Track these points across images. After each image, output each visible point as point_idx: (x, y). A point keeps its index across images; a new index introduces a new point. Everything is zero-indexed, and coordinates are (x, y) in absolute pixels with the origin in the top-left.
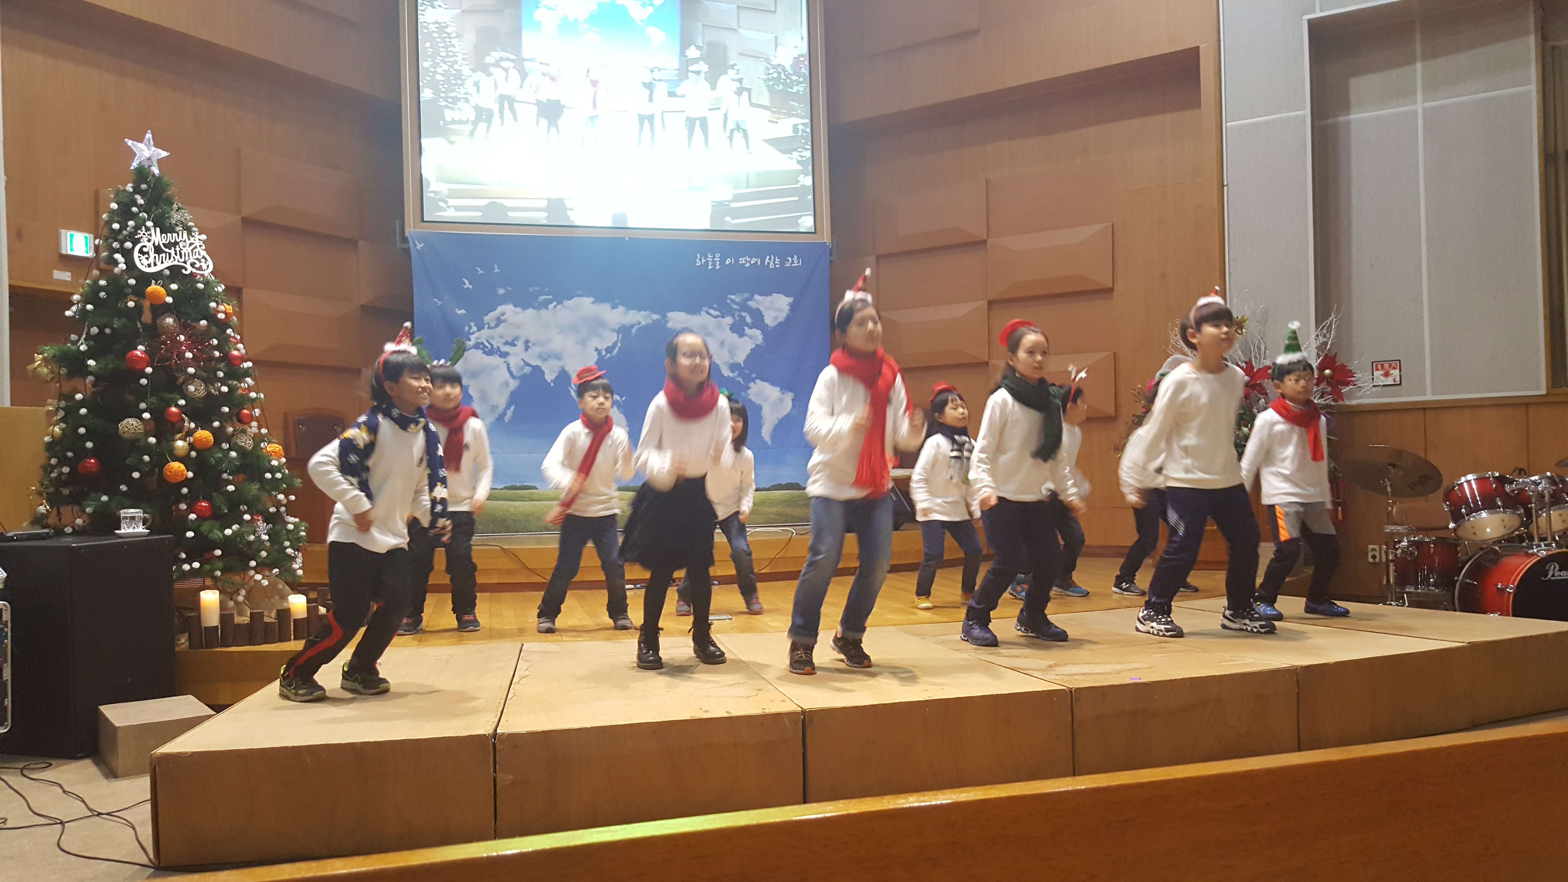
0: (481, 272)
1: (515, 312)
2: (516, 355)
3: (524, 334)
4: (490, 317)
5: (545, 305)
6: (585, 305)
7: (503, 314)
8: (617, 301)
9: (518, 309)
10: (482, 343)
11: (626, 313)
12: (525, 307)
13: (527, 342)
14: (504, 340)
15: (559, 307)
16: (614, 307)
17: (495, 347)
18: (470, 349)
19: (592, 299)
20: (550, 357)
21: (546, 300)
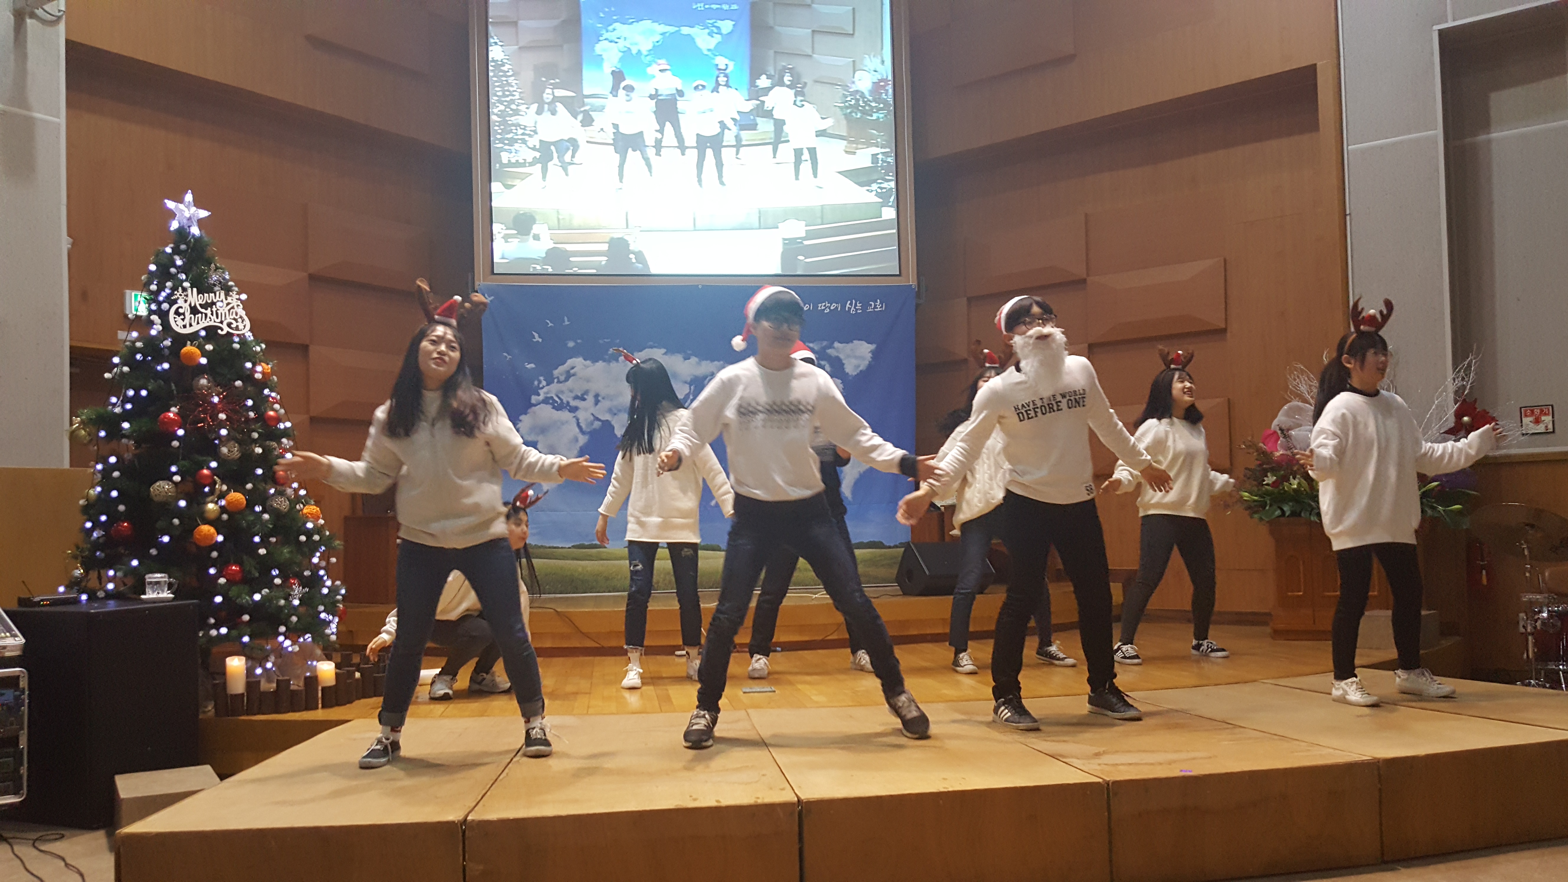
0: (550, 324)
1: (585, 365)
2: (586, 410)
3: (594, 387)
4: (559, 371)
7: (573, 368)
8: (689, 352)
9: (588, 362)
10: (552, 397)
11: (699, 364)
12: (595, 360)
13: (597, 396)
14: (573, 395)
16: (687, 358)
17: (565, 401)
18: (539, 404)
19: (663, 351)
20: (620, 411)
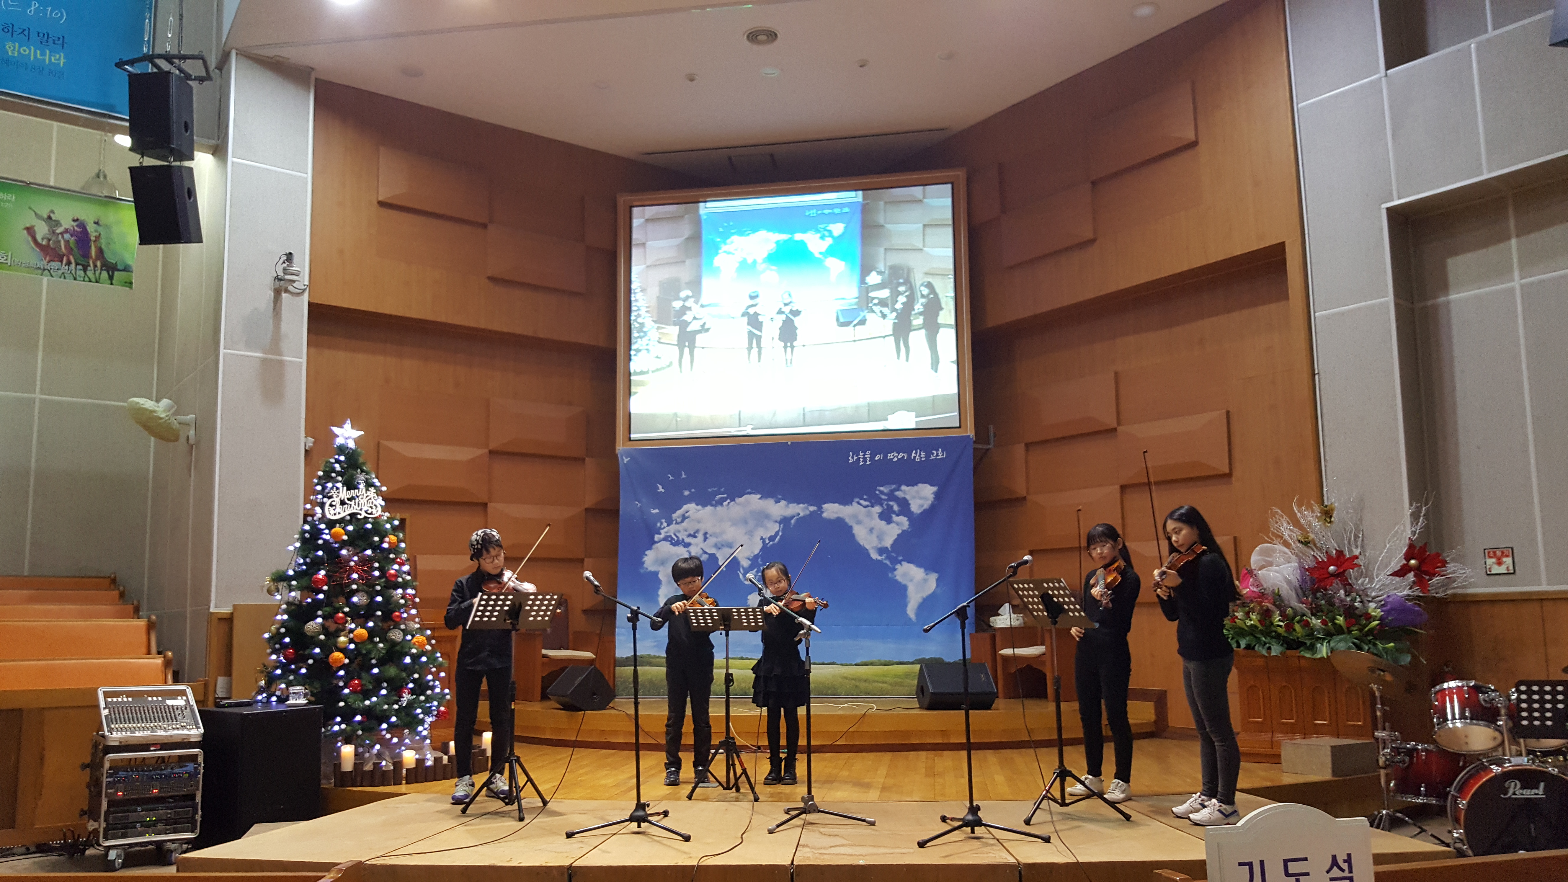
0: (671, 478)
1: (697, 510)
2: (697, 545)
3: (703, 527)
4: (677, 515)
5: (720, 502)
6: (753, 501)
7: (687, 512)
8: (780, 497)
9: (699, 507)
10: (670, 536)
11: (787, 506)
12: (704, 505)
13: (705, 534)
14: (687, 533)
15: (733, 503)
16: (777, 502)
17: (681, 539)
18: (660, 541)
19: (759, 496)
20: (723, 545)
21: (722, 498)
